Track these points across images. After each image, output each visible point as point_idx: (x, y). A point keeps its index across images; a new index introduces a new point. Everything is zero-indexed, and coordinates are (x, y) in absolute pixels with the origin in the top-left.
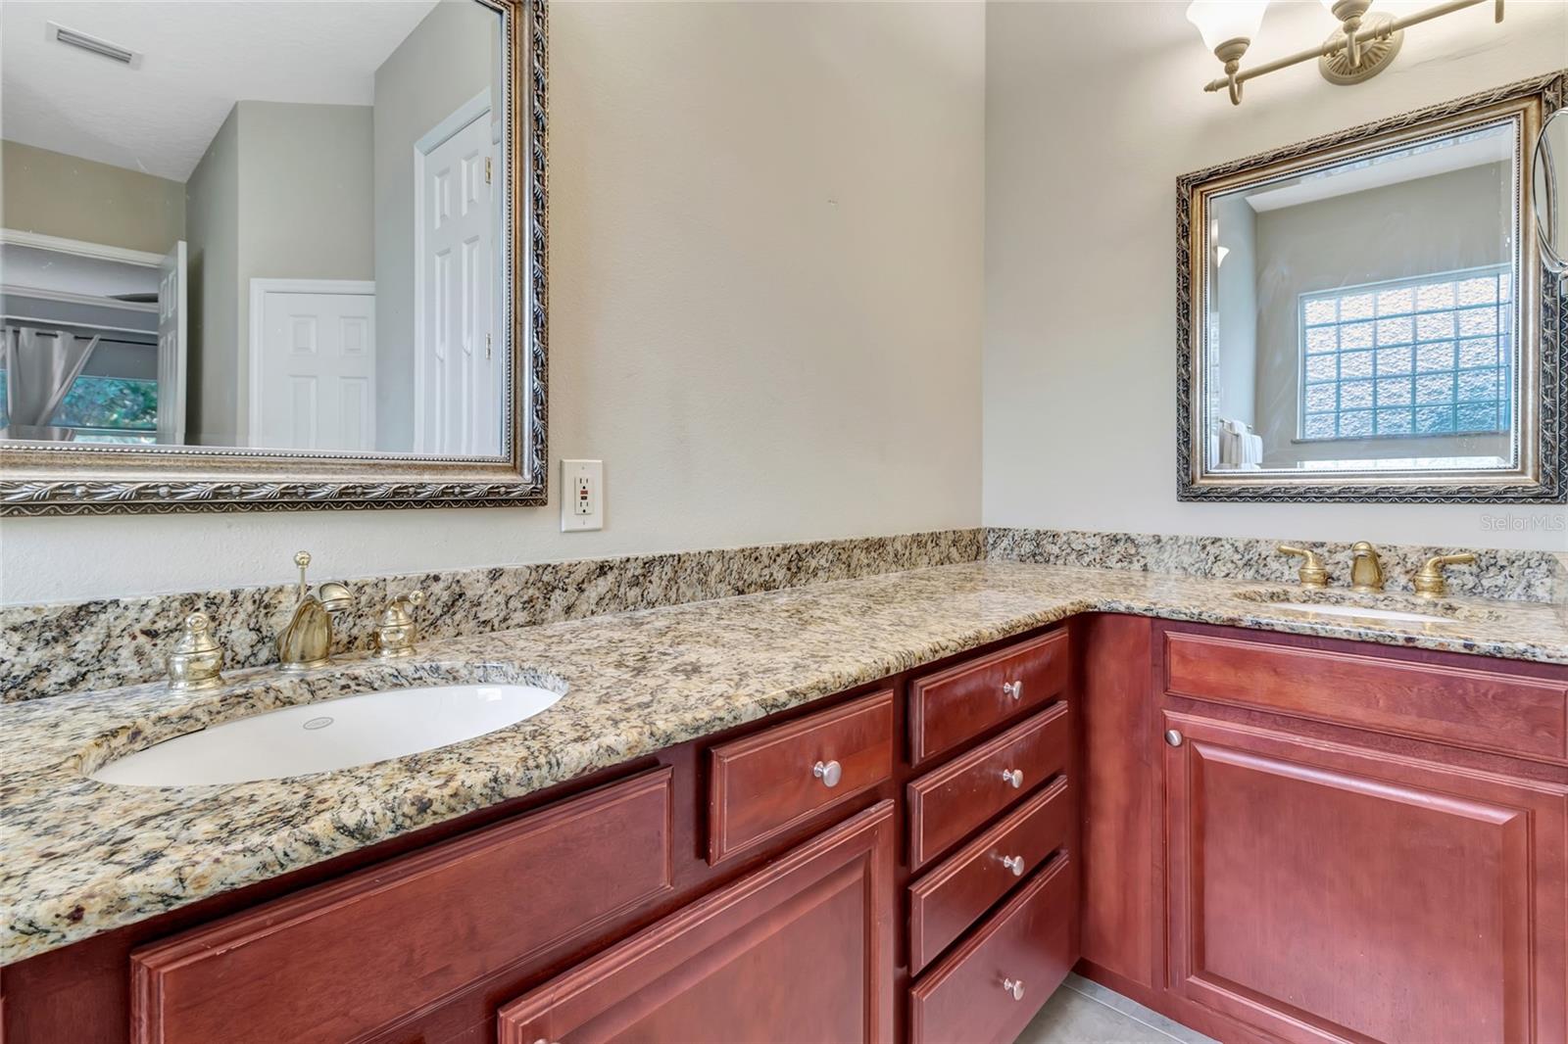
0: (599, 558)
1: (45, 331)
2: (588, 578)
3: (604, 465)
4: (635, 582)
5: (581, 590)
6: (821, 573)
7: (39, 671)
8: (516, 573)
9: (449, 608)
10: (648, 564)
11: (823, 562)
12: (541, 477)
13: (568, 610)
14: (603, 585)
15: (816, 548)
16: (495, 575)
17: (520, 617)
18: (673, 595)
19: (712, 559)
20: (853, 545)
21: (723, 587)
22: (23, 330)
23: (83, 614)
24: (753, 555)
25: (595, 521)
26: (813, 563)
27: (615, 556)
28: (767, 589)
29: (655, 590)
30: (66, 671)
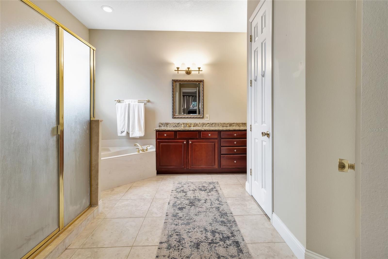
0: (208, 123)
1: (189, 96)
2: (207, 124)
3: (209, 115)
4: (211, 125)
5: (206, 125)
6: (234, 126)
7: (177, 126)
8: (201, 123)
9: (196, 125)
10: (213, 123)
11: (235, 125)
12: (203, 116)
13: (205, 126)
14: (208, 125)
15: (234, 123)
16: (200, 123)
17: (201, 126)
18: (215, 126)
19: (219, 124)
20: (240, 123)
21: (221, 126)
22: (187, 96)
23: (179, 123)
24: (225, 124)
25: (208, 120)
26: (233, 125)
27: (210, 123)
28: (227, 127)
29: (213, 126)
30: (178, 126)
